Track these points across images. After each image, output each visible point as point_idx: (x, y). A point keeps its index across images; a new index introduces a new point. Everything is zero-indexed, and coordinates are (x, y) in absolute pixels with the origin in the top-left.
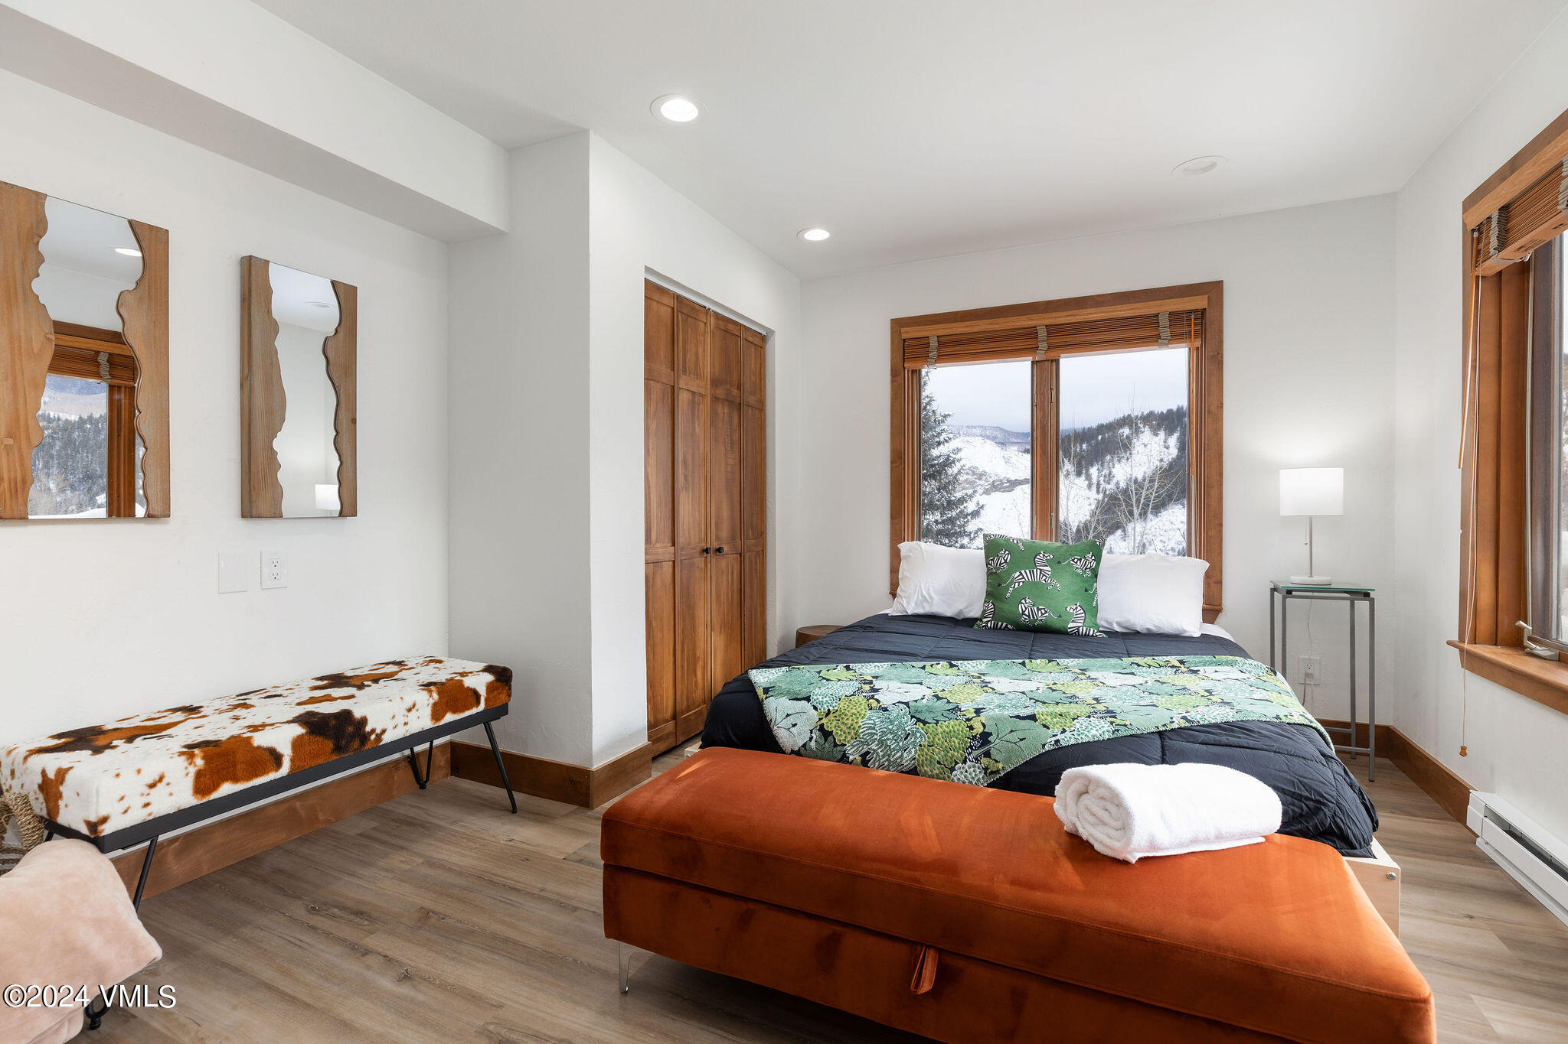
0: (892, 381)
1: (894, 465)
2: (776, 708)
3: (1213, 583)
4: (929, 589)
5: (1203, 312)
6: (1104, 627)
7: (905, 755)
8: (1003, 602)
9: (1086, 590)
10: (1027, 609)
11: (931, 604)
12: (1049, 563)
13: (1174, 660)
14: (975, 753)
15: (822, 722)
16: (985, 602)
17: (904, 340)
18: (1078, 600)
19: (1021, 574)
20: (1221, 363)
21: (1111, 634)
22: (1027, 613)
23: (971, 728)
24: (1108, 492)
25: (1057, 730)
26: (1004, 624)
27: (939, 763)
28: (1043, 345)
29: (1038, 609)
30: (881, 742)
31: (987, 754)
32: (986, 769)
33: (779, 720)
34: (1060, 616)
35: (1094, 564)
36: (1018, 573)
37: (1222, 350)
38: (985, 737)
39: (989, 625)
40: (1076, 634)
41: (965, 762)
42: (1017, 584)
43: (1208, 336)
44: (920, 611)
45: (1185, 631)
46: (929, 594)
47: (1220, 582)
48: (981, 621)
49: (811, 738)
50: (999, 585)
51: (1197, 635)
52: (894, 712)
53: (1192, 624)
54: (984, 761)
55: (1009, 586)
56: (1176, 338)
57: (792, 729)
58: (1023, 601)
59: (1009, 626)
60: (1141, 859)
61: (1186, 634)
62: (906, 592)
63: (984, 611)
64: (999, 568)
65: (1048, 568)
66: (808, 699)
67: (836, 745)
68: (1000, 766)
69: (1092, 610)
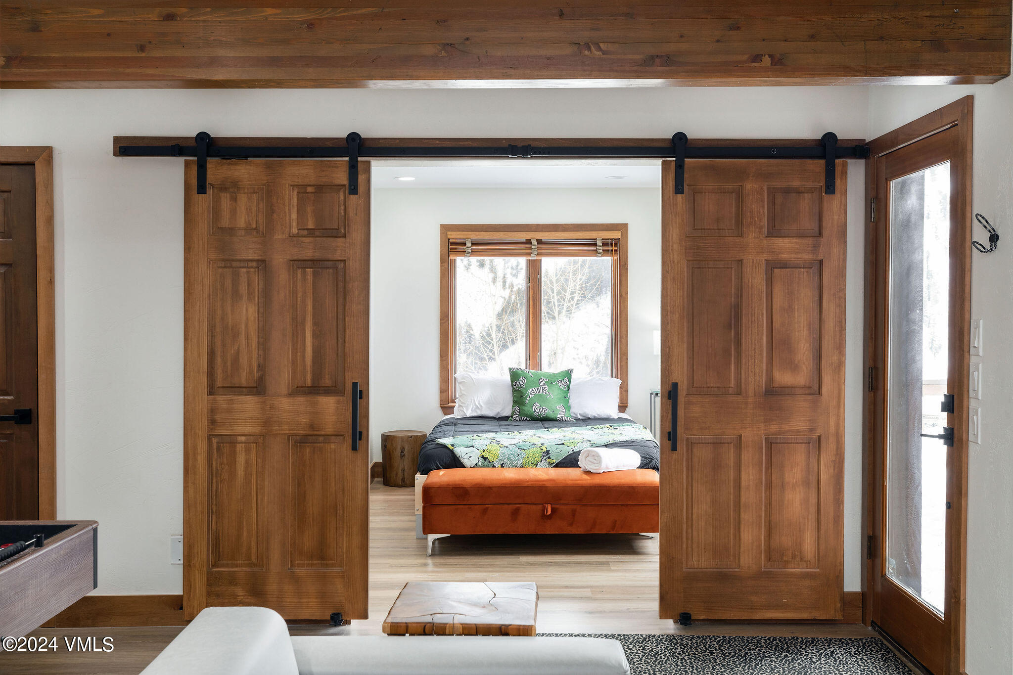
0: (441, 266)
1: (442, 321)
2: (460, 451)
3: (624, 390)
4: (479, 401)
5: (618, 240)
6: (574, 417)
7: (518, 462)
8: (524, 406)
9: (565, 397)
10: (536, 409)
11: (481, 410)
12: (546, 383)
13: (608, 426)
14: (545, 458)
15: (482, 454)
16: (513, 406)
17: (449, 239)
18: (561, 403)
19: (533, 390)
20: (627, 269)
21: (577, 420)
22: (537, 411)
23: (542, 449)
24: (515, 289)
25: (572, 447)
26: (525, 418)
27: (532, 463)
28: (535, 251)
29: (543, 408)
30: (508, 459)
31: (549, 458)
32: (549, 463)
33: (463, 456)
34: (553, 412)
35: (568, 383)
36: (531, 390)
37: (627, 262)
38: (548, 452)
39: (517, 419)
40: (561, 420)
41: (541, 462)
42: (531, 396)
43: (621, 254)
44: (474, 414)
45: (611, 416)
46: (479, 404)
47: (627, 391)
48: (512, 417)
49: (479, 461)
50: (521, 396)
51: (616, 417)
52: (511, 447)
53: (614, 413)
54: (548, 460)
55: (526, 397)
56: (606, 253)
57: (470, 459)
58: (535, 405)
59: (528, 419)
60: (604, 472)
61: (612, 418)
62: (465, 404)
63: (513, 412)
64: (520, 387)
65: (546, 386)
66: (473, 446)
67: (490, 462)
68: (554, 461)
69: (568, 408)
